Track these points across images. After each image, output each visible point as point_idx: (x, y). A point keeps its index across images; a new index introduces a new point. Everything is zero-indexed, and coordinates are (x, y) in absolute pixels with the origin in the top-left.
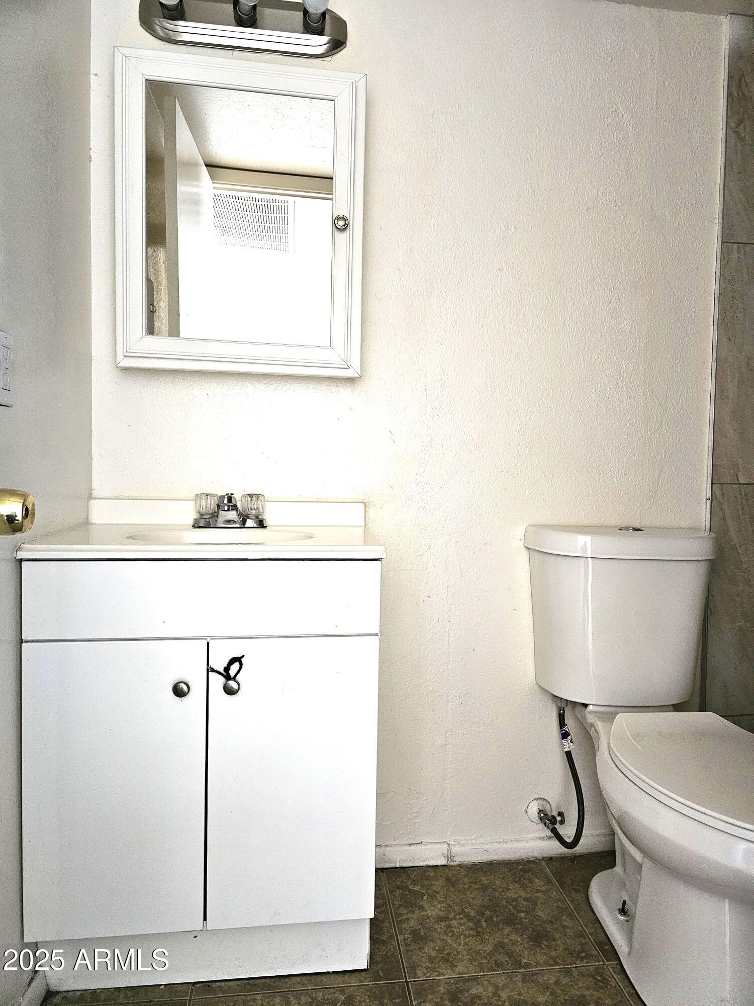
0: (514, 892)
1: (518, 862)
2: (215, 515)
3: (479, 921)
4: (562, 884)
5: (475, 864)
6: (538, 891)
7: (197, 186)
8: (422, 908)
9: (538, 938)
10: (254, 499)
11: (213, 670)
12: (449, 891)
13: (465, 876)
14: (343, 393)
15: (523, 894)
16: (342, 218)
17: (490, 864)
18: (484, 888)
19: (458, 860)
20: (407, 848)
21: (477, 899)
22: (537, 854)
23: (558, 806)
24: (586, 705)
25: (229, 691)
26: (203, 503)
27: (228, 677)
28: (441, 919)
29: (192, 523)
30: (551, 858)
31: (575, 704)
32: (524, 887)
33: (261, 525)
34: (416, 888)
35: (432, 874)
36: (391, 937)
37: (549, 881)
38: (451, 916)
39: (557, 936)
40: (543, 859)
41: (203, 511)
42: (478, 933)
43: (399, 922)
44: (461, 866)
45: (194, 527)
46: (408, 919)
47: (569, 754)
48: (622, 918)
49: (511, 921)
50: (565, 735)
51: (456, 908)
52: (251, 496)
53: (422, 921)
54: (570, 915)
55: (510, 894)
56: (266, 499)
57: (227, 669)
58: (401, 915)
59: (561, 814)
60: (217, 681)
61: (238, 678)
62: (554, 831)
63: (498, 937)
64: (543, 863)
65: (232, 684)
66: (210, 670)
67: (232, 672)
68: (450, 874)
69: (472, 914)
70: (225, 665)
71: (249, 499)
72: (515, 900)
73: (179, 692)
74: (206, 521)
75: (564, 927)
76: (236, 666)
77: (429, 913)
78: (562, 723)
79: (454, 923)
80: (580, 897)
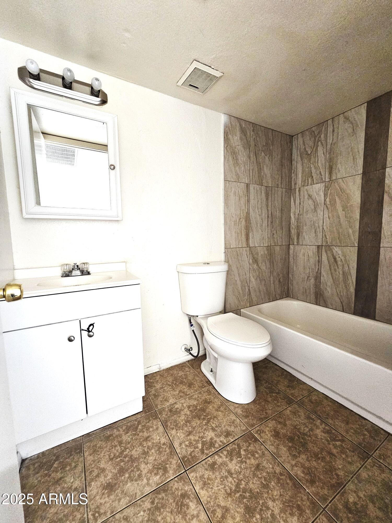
0: (181, 373)
1: (180, 364)
2: (71, 272)
3: (173, 385)
4: (193, 368)
5: (168, 368)
6: (187, 372)
7: (40, 141)
8: (155, 386)
9: (190, 385)
10: (85, 264)
11: (83, 330)
12: (162, 379)
13: (166, 373)
14: (114, 225)
15: (183, 373)
16: (111, 165)
17: (172, 367)
18: (172, 375)
19: (162, 369)
20: (147, 369)
21: (170, 379)
22: (185, 361)
23: (190, 346)
24: (198, 316)
25: (90, 336)
26: (65, 268)
27: (89, 331)
28: (161, 388)
29: (61, 275)
30: (189, 361)
31: (193, 316)
32: (183, 371)
33: (89, 273)
34: (152, 381)
35: (155, 375)
36: (147, 398)
37: (190, 368)
38: (164, 386)
39: (195, 383)
40: (186, 362)
41: (65, 271)
42: (173, 389)
43: (149, 393)
44: (163, 370)
45: (62, 277)
46: (151, 391)
47: (193, 331)
48: (212, 373)
49: (182, 383)
50: (192, 325)
51: (165, 383)
52: (84, 263)
53: (156, 390)
54: (198, 376)
55: (180, 375)
56: (90, 264)
57: (88, 329)
58: (149, 390)
59: (191, 348)
60: (85, 334)
61: (92, 331)
62: (190, 353)
63: (179, 389)
64: (187, 363)
65: (91, 333)
66: (81, 330)
67: (90, 330)
68: (161, 373)
69: (170, 384)
70: (88, 327)
71: (83, 265)
72: (182, 376)
73: (70, 340)
74: (67, 274)
75: (197, 380)
76: (92, 327)
77: (157, 387)
78: (190, 322)
79: (165, 388)
80: (199, 370)
